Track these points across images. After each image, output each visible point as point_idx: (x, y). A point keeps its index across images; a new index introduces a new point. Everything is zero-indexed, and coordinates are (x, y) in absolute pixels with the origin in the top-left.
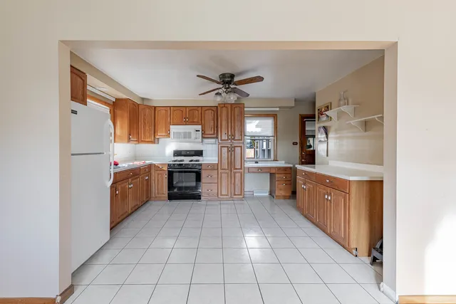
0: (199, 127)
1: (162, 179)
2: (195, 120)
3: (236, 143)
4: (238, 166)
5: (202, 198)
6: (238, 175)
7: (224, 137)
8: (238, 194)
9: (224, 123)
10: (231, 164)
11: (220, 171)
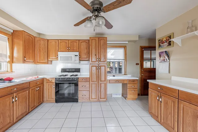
0: (77, 53)
1: (52, 88)
2: (75, 49)
3: (102, 64)
4: (103, 79)
5: (79, 101)
6: (103, 85)
7: (94, 59)
8: (103, 98)
9: (94, 51)
10: (98, 77)
11: (91, 82)
